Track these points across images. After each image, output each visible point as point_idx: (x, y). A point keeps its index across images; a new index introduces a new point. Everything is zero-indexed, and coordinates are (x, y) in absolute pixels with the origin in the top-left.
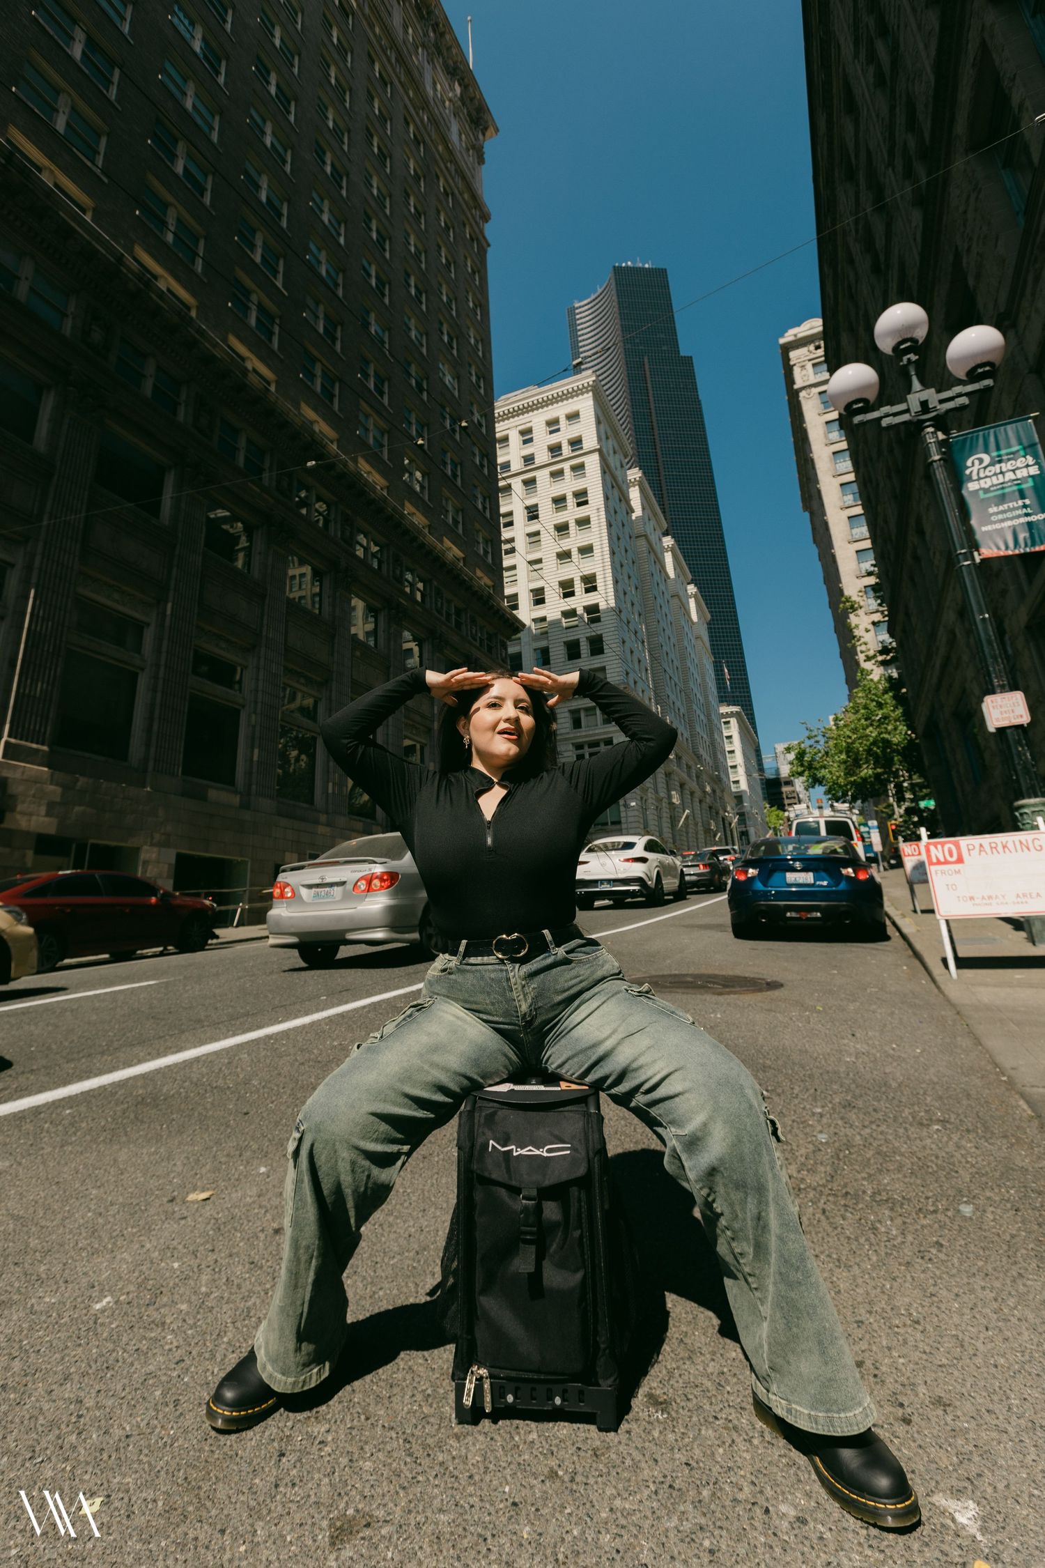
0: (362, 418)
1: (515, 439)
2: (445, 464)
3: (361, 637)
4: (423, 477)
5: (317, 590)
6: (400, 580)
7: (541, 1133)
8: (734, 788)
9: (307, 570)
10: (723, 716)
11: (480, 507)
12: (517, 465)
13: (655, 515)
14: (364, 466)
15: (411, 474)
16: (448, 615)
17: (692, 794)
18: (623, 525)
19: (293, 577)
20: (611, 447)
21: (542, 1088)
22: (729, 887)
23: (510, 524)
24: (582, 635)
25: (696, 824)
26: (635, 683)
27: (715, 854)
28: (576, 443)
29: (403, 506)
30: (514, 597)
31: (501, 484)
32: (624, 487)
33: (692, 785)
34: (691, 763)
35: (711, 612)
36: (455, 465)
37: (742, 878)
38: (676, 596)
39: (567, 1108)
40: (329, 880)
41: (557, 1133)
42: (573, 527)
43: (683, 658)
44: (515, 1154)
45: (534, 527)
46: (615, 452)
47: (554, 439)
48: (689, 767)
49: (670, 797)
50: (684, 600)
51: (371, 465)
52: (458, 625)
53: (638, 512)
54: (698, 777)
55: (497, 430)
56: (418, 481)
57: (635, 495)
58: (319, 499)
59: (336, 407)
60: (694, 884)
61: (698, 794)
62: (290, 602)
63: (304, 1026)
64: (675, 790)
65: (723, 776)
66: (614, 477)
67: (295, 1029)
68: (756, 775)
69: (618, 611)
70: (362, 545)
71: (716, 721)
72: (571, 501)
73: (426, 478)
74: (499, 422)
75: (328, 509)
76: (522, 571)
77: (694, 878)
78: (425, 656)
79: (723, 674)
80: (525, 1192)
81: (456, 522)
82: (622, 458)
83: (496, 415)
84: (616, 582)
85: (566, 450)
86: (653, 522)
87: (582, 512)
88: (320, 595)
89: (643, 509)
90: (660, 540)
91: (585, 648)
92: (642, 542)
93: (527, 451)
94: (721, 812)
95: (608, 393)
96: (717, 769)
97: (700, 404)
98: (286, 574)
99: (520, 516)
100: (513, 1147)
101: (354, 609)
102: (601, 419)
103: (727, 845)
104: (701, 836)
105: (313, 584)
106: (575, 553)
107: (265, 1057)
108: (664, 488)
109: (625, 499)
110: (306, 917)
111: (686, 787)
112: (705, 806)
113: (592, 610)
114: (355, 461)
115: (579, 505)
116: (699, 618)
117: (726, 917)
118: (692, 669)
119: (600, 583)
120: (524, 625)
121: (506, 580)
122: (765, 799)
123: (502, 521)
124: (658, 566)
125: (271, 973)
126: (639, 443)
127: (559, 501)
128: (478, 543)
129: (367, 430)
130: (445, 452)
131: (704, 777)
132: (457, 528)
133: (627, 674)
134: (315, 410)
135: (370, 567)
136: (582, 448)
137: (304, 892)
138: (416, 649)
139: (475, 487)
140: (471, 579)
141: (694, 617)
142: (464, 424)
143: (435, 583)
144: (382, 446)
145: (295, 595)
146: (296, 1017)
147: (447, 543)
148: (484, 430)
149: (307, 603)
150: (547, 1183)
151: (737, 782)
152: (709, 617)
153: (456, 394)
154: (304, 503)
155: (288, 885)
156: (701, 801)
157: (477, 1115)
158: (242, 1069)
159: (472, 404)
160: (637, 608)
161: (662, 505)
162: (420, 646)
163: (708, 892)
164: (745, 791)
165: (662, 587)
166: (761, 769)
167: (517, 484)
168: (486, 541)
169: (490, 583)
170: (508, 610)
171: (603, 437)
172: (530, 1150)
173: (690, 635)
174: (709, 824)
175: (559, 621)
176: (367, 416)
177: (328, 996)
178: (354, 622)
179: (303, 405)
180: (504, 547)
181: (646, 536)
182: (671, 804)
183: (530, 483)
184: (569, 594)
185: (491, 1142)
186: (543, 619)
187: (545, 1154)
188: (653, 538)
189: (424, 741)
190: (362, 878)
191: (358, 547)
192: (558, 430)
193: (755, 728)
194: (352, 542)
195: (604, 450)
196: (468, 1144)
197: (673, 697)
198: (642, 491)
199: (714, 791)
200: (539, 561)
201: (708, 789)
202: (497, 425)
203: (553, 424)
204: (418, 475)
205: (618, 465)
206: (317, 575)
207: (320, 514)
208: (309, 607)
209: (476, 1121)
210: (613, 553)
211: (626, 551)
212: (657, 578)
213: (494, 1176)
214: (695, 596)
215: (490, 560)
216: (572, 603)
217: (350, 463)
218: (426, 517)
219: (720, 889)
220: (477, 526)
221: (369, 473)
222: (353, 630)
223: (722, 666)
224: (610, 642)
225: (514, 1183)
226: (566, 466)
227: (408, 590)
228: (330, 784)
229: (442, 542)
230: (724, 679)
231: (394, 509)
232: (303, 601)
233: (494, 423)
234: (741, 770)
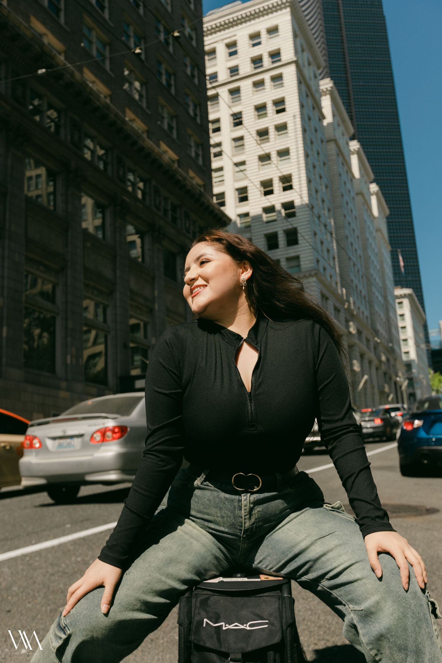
0: (85, 31)
1: (222, 51)
2: (160, 74)
3: (91, 230)
4: (141, 86)
5: (51, 189)
6: (123, 180)
7: (244, 613)
8: (404, 358)
9: (42, 171)
10: (397, 297)
11: (192, 113)
12: (223, 76)
13: (344, 121)
14: (89, 76)
15: (131, 84)
16: (166, 211)
17: (370, 362)
18: (316, 131)
19: (30, 178)
20: (306, 59)
21: (246, 579)
22: (398, 435)
23: (218, 130)
24: (280, 229)
25: (373, 388)
26: (325, 269)
27: (388, 411)
28: (275, 55)
29: (124, 113)
30: (222, 195)
31: (210, 93)
32: (317, 96)
33: (371, 355)
34: (370, 337)
35: (390, 208)
36: (169, 75)
37: (409, 428)
38: (360, 194)
39: (266, 594)
40: (70, 433)
41: (257, 612)
42: (272, 132)
43: (365, 248)
44: (224, 628)
45: (239, 132)
46: (309, 64)
47: (256, 52)
48: (368, 340)
49: (352, 365)
50: (367, 197)
51: (96, 76)
52: (174, 220)
53: (329, 119)
54: (375, 348)
55: (206, 43)
56: (137, 91)
57: (326, 103)
58: (50, 107)
59: (62, 20)
60: (370, 435)
61: (375, 362)
62: (28, 200)
63: (53, 548)
64: (356, 359)
65: (396, 347)
66: (308, 87)
68: (423, 346)
69: (311, 207)
70: (89, 149)
71: (391, 302)
72: (271, 109)
73: (144, 87)
74: (207, 35)
75: (59, 117)
76: (229, 172)
77: (371, 431)
78: (147, 246)
79: (398, 262)
80: (232, 656)
81: (170, 127)
82: (316, 68)
83: (205, 29)
84: (309, 181)
85: (267, 62)
86: (342, 128)
87: (281, 119)
88: (54, 193)
89: (334, 116)
90: (347, 144)
91: (282, 240)
92: (332, 146)
93: (233, 63)
94: (394, 377)
95: (304, 9)
96: (391, 340)
97: (384, 20)
98: (23, 174)
99: (226, 123)
100: (223, 623)
101: (84, 206)
102: (298, 32)
103: (398, 403)
104: (377, 397)
105: (47, 184)
106: (274, 156)
108: (352, 97)
109: (317, 107)
110: (52, 464)
111: (366, 357)
112: (381, 373)
113: (289, 206)
114: (81, 72)
115: (278, 112)
116: (380, 213)
117: (395, 460)
118: (373, 258)
119: (295, 183)
120: (230, 220)
121: (214, 180)
122: (430, 366)
123: (211, 127)
124: (345, 167)
125: (26, 508)
126: (330, 56)
127: (261, 109)
128: (190, 146)
129: (90, 42)
130: (160, 63)
131: (381, 348)
132: (172, 133)
133: (318, 261)
134: (44, 23)
135: (97, 169)
136: (280, 60)
137: (50, 443)
138: (138, 241)
139: (187, 95)
140: (185, 179)
141: (375, 211)
142: (176, 34)
143: (154, 183)
144: (103, 55)
145: (33, 194)
146: (46, 540)
147: (164, 147)
148: (194, 43)
149: (44, 201)
150: (249, 649)
151: (407, 353)
152: (387, 212)
153: (169, 8)
154: (37, 111)
155: (35, 437)
156: (377, 369)
157: (194, 600)
159: (183, 18)
160: (327, 204)
161: (349, 112)
162: (142, 238)
163: (381, 441)
164: (413, 361)
165: (349, 186)
166: (427, 340)
167: (224, 93)
168: (197, 145)
169: (200, 182)
170: (217, 206)
171: (299, 50)
172: (236, 626)
173: (371, 228)
174: (384, 387)
175: (259, 217)
176: (90, 29)
177: (72, 524)
178: (85, 218)
179: (33, 19)
180: (213, 150)
181: (335, 141)
182: (353, 371)
183: (235, 92)
184: (269, 192)
185: (205, 620)
186: (247, 215)
187: (248, 628)
188: (341, 142)
189: (146, 319)
190: (98, 431)
191: (86, 151)
192: (259, 43)
193: (424, 311)
194: (80, 146)
195: (300, 62)
196: (187, 622)
197: (356, 281)
198: (333, 100)
199: (388, 360)
200: (243, 163)
201: (383, 358)
202: (205, 39)
203: (255, 37)
204: (137, 84)
205: (312, 75)
206: (51, 175)
207: (52, 120)
208: (45, 204)
209: (193, 604)
210: (307, 156)
211: (318, 154)
212: (344, 177)
213: (208, 645)
214: (377, 194)
215: (200, 162)
216: (269, 200)
217: (77, 74)
218: (145, 123)
219: (391, 438)
220: (190, 131)
221: (93, 82)
222: (84, 225)
223: (397, 255)
224: (304, 236)
225: (223, 649)
226: (267, 77)
227: (130, 189)
228: (69, 357)
229: (159, 146)
230: (399, 266)
231: (116, 115)
232: (40, 200)
233: (203, 36)
234: (411, 343)
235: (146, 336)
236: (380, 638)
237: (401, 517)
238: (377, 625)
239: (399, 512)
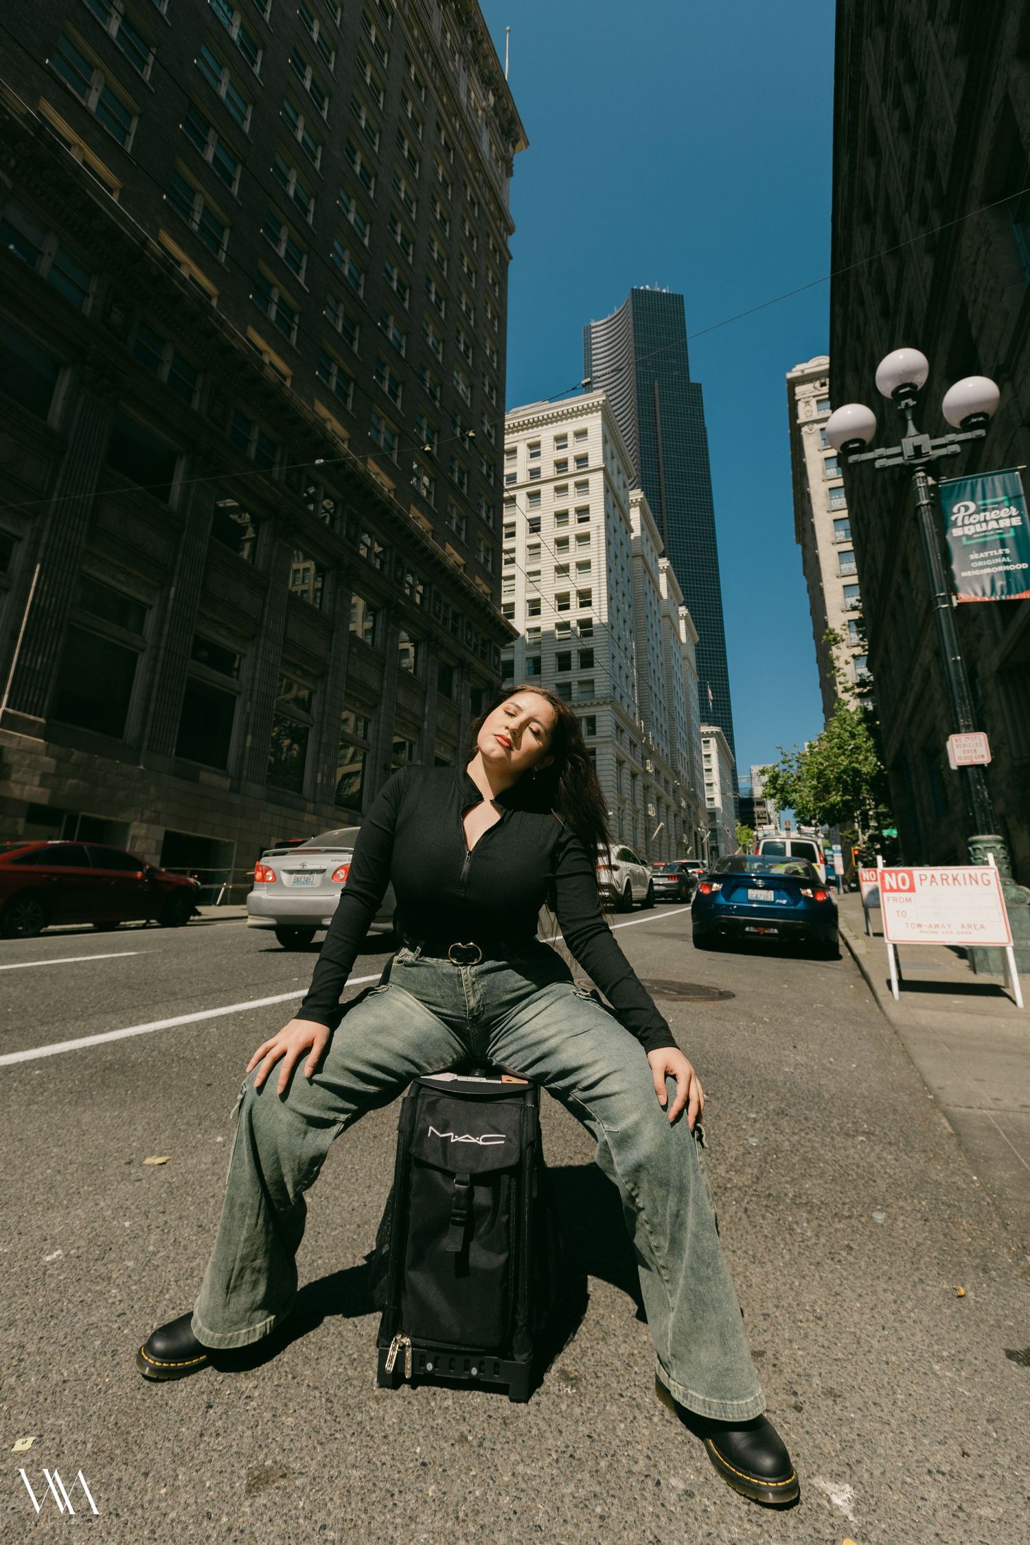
0: (374, 420)
1: (523, 451)
2: (453, 471)
3: (360, 634)
4: (430, 482)
5: (320, 585)
6: (401, 582)
7: (479, 1122)
8: (708, 805)
9: (310, 564)
10: (703, 735)
11: (484, 515)
12: (523, 478)
13: (653, 536)
14: (373, 467)
15: (419, 479)
16: (445, 619)
17: (668, 807)
18: (622, 544)
19: (297, 571)
20: (616, 467)
21: (483, 1080)
22: (693, 899)
23: (512, 534)
24: (574, 648)
25: (669, 837)
26: (622, 697)
27: (684, 866)
28: (582, 460)
29: (409, 509)
30: (511, 606)
31: (506, 495)
32: (626, 507)
33: (669, 799)
34: (669, 778)
35: (700, 635)
36: (462, 473)
37: (707, 891)
38: (667, 616)
39: (506, 1101)
40: (309, 867)
41: (493, 1123)
42: (572, 541)
43: (669, 677)
44: (453, 1141)
45: (535, 540)
46: (619, 473)
47: (561, 454)
48: (667, 782)
49: (646, 809)
50: (674, 621)
51: (382, 468)
52: (455, 629)
53: (637, 533)
54: (674, 792)
55: (506, 442)
56: (425, 486)
57: (635, 516)
58: (327, 496)
59: (350, 406)
60: (662, 894)
61: (674, 808)
62: (292, 596)
63: (273, 1005)
64: (651, 802)
65: (698, 792)
66: (616, 497)
67: (265, 1007)
68: (730, 794)
69: (611, 626)
70: (366, 545)
71: (696, 740)
72: (573, 517)
73: (433, 484)
74: (508, 434)
75: (335, 507)
76: (520, 581)
77: (662, 888)
78: (420, 657)
79: (707, 695)
80: (458, 1177)
81: (459, 529)
82: (626, 478)
83: (506, 427)
84: (610, 598)
85: (572, 467)
86: (651, 543)
87: (583, 528)
88: (321, 590)
89: (642, 529)
90: (656, 561)
91: (575, 661)
92: (639, 561)
93: (534, 464)
94: (694, 827)
95: (616, 413)
96: (693, 785)
97: (705, 432)
98: (289, 567)
99: (522, 528)
100: (452, 1134)
101: (354, 606)
102: (608, 438)
103: (697, 858)
104: (673, 848)
105: (315, 580)
106: (573, 567)
107: (234, 1032)
108: (664, 511)
109: (625, 518)
110: (285, 901)
111: (663, 801)
112: (679, 820)
113: (585, 624)
114: (365, 462)
115: (580, 521)
116: (688, 639)
117: (688, 927)
118: (677, 689)
119: (594, 599)
120: (518, 634)
121: (503, 589)
122: (737, 817)
123: (504, 531)
124: (652, 586)
125: (248, 952)
126: (643, 466)
127: (561, 516)
128: (480, 551)
129: (378, 432)
130: (453, 459)
131: (681, 792)
132: (460, 535)
133: (615, 688)
134: (329, 408)
135: (372, 568)
136: (587, 466)
137: (285, 877)
138: (412, 650)
139: (481, 496)
140: (470, 585)
141: (683, 638)
142: (471, 434)
143: (435, 587)
144: (392, 449)
145: (299, 588)
146: (267, 995)
147: (450, 549)
148: (493, 441)
149: (309, 598)
150: (480, 1169)
151: (712, 799)
152: (697, 639)
153: (469, 403)
154: (311, 499)
155: (269, 869)
156: (675, 816)
158: (210, 1043)
159: (483, 414)
160: (628, 625)
161: (660, 527)
162: (415, 647)
163: (675, 902)
164: (719, 809)
165: (655, 607)
166: (736, 788)
167: (521, 497)
168: (487, 550)
169: (487, 590)
170: (504, 618)
171: (609, 456)
172: (467, 1138)
173: (677, 655)
174: (682, 838)
175: (551, 634)
176: (379, 418)
177: (300, 977)
178: (354, 619)
179: (317, 402)
180: (505, 557)
181: (642, 556)
182: (647, 815)
183: (534, 496)
184: (564, 607)
185: (431, 1128)
186: (538, 630)
187: (481, 1143)
188: (649, 559)
189: (412, 739)
190: (341, 867)
191: (362, 546)
192: (565, 446)
193: (733, 748)
194: (355, 541)
195: (609, 469)
196: (409, 1128)
197: (656, 714)
198: (643, 512)
199: (689, 806)
200: (538, 573)
201: (683, 804)
202: (506, 437)
203: (561, 440)
204: (426, 480)
205: (621, 485)
206: (321, 571)
207: (327, 511)
208: (311, 602)
209: (418, 1106)
210: (609, 570)
211: (623, 569)
212: (650, 597)
213: (431, 1160)
214: (686, 618)
215: (489, 568)
216: (565, 616)
217: (360, 464)
218: (431, 522)
219: (685, 900)
220: (480, 535)
221: (377, 474)
222: (352, 627)
223: (706, 687)
224: (600, 657)
225: (449, 1167)
226: (571, 482)
227: (407, 592)
228: (319, 775)
229: (444, 547)
230: (707, 700)
231: (400, 511)
232: (305, 595)
233: (504, 434)
234: (717, 789)
235: (410, 758)
236: (638, 1168)
237: (688, 1000)
238: (635, 1152)
239: (687, 994)
